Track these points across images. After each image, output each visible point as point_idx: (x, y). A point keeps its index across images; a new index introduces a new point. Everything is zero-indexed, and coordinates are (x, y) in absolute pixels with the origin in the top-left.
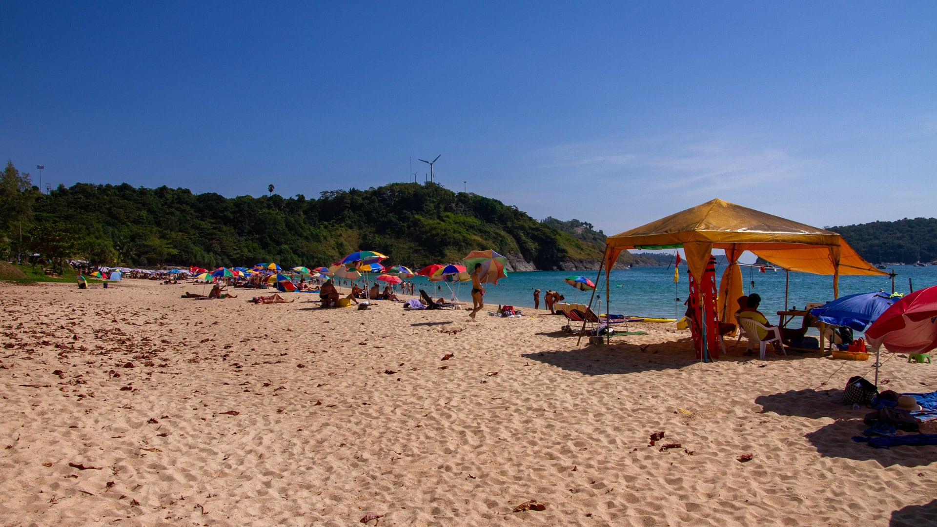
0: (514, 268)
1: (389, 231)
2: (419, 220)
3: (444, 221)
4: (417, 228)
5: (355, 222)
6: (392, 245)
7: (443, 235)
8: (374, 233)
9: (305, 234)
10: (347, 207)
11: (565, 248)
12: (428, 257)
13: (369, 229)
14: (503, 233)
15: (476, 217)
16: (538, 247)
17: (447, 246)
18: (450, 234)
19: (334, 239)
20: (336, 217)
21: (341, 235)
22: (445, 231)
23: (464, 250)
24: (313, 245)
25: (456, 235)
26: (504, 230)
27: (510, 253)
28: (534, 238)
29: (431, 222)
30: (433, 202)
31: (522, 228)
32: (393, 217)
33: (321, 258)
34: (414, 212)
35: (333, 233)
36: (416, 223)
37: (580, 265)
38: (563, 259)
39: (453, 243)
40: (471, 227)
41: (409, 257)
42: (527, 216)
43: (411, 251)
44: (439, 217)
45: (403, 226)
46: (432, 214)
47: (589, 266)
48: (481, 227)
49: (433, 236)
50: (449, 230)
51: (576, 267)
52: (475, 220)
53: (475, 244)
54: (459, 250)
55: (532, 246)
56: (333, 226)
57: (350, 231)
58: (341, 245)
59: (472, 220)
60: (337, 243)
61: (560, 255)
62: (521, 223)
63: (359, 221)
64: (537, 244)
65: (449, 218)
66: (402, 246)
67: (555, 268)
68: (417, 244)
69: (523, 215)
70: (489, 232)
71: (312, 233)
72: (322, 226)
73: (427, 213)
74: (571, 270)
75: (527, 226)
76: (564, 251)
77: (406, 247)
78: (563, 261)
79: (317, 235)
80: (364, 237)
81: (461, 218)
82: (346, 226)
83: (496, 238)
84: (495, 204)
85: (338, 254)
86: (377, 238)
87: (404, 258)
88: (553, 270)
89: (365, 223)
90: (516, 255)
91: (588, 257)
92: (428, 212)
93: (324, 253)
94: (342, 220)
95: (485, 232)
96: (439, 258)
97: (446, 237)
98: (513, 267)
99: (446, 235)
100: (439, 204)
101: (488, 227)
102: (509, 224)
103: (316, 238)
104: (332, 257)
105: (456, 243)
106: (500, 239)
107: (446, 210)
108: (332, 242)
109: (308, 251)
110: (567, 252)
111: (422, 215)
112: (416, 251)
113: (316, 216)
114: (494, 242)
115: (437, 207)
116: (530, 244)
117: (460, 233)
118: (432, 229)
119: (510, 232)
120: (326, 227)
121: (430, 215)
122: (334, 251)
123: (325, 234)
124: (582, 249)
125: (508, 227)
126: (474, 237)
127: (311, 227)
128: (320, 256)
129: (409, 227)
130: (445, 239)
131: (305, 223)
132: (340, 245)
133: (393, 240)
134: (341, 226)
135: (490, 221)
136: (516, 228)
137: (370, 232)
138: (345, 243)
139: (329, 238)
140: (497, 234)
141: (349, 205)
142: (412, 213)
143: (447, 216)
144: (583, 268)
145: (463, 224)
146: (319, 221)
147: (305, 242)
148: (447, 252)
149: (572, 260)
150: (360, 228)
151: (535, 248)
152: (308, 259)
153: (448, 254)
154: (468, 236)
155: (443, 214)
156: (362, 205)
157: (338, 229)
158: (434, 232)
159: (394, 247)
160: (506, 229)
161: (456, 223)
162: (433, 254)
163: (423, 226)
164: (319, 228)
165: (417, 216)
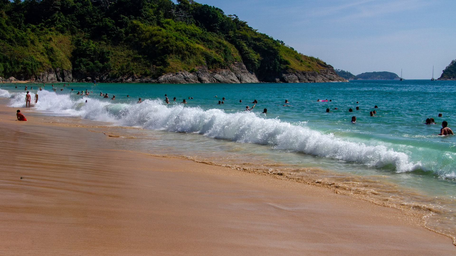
0: (240, 79)
1: (104, 37)
2: (138, 26)
3: (164, 28)
4: (136, 35)
5: (67, 26)
6: (108, 53)
7: (165, 43)
8: (89, 39)
9: (8, 37)
10: (57, 9)
11: (286, 59)
12: (149, 67)
13: (83, 35)
14: (225, 43)
15: (197, 25)
16: (260, 58)
17: (169, 54)
18: (172, 41)
19: (43, 43)
20: (46, 20)
21: (50, 39)
22: (167, 38)
23: (188, 60)
24: (18, 49)
25: (179, 43)
26: (226, 40)
27: (234, 64)
28: (257, 49)
29: (150, 28)
30: (152, 7)
31: (244, 38)
32: (109, 22)
33: (28, 64)
34: (133, 17)
35: (42, 37)
36: (135, 28)
37: (303, 77)
38: (286, 71)
39: (176, 52)
40: (193, 35)
41: (128, 66)
42: (247, 26)
43: (130, 59)
44: (159, 24)
45: (121, 32)
46: (151, 20)
47: (312, 78)
48: (203, 36)
49: (154, 43)
50: (171, 37)
51: (299, 79)
52: (197, 28)
53: (198, 53)
54: (183, 59)
55: (255, 57)
56: (42, 29)
57: (61, 36)
58: (52, 50)
59: (192, 28)
60: (46, 48)
61: (283, 66)
62: (244, 32)
63: (71, 25)
64: (259, 55)
65: (170, 25)
66: (120, 53)
67: (278, 80)
68: (136, 51)
69: (244, 24)
70: (211, 41)
71: (16, 36)
72: (29, 30)
73: (145, 19)
74: (294, 82)
75: (249, 36)
76: (286, 63)
77: (125, 55)
78: (286, 73)
79: (23, 39)
80: (78, 43)
81: (182, 26)
82: (57, 29)
83: (220, 48)
84: (217, 11)
85: (47, 61)
86: (92, 44)
87: (122, 67)
88: (275, 82)
89: (78, 28)
90: (240, 66)
91: (309, 69)
92: (147, 17)
93: (32, 59)
94: (53, 23)
95: (208, 41)
96: (161, 67)
97: (168, 45)
98: (238, 78)
99: (168, 42)
100: (158, 9)
101: (210, 36)
102: (231, 33)
103: (22, 42)
104: (41, 63)
105: (179, 51)
106: (223, 48)
107: (165, 16)
108: (41, 47)
109: (11, 56)
110: (289, 64)
111: (140, 20)
112: (135, 60)
113: (21, 17)
114: (217, 52)
115: (156, 13)
116: (253, 55)
117: (182, 40)
118: (152, 36)
119: (232, 42)
120: (33, 30)
121: (149, 20)
122: (42, 57)
123: (32, 38)
124: (302, 61)
125: (229, 37)
126: (197, 46)
127: (15, 29)
128: (26, 61)
129: (127, 33)
130: (167, 47)
131: (8, 25)
132: (50, 51)
133: (110, 47)
134: (50, 30)
135: (211, 29)
136: (238, 37)
137: (84, 38)
138: (55, 48)
139: (37, 42)
140: (220, 43)
141: (59, 8)
142: (130, 19)
143: (168, 23)
144: (307, 81)
145: (185, 31)
146: (25, 23)
147: (8, 45)
148: (169, 61)
149: (295, 72)
150: (73, 33)
151: (258, 59)
152: (11, 65)
153: (171, 63)
154: (192, 45)
155: (163, 20)
156: (74, 7)
157: (47, 33)
158: (154, 39)
159: (110, 54)
160: (228, 38)
161: (177, 30)
162: (154, 63)
163: (142, 33)
164: (25, 31)
165: (135, 22)
